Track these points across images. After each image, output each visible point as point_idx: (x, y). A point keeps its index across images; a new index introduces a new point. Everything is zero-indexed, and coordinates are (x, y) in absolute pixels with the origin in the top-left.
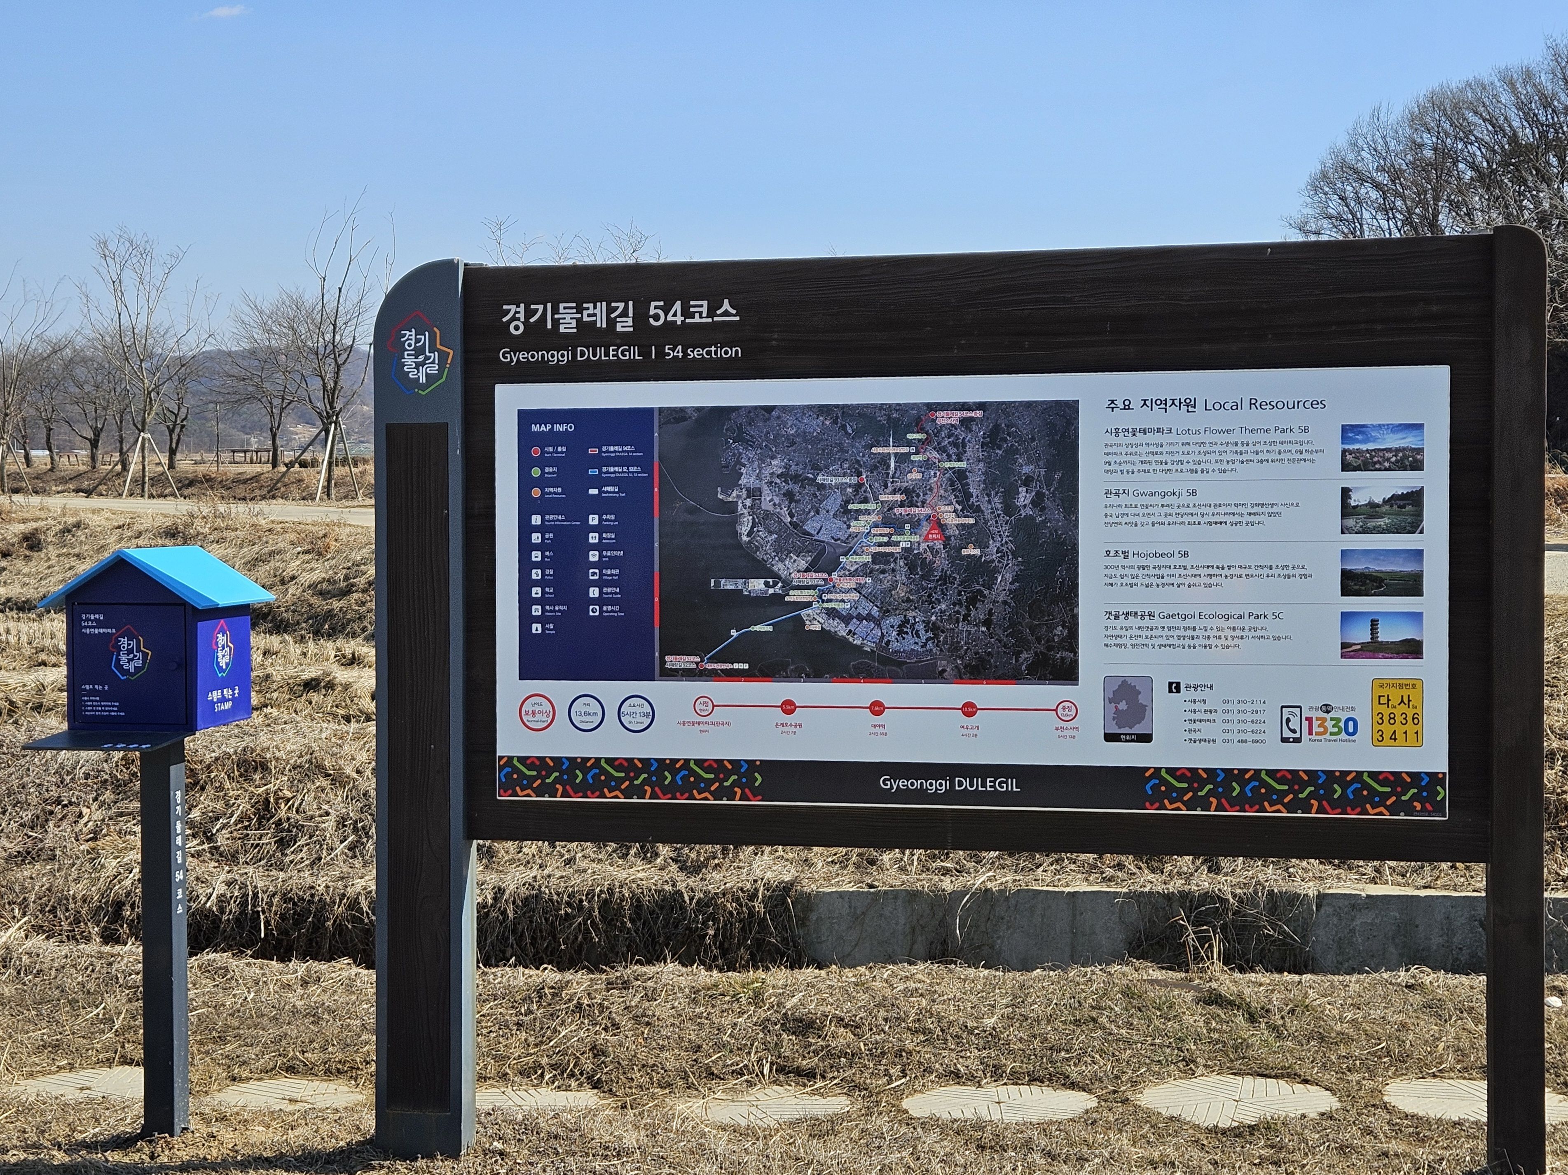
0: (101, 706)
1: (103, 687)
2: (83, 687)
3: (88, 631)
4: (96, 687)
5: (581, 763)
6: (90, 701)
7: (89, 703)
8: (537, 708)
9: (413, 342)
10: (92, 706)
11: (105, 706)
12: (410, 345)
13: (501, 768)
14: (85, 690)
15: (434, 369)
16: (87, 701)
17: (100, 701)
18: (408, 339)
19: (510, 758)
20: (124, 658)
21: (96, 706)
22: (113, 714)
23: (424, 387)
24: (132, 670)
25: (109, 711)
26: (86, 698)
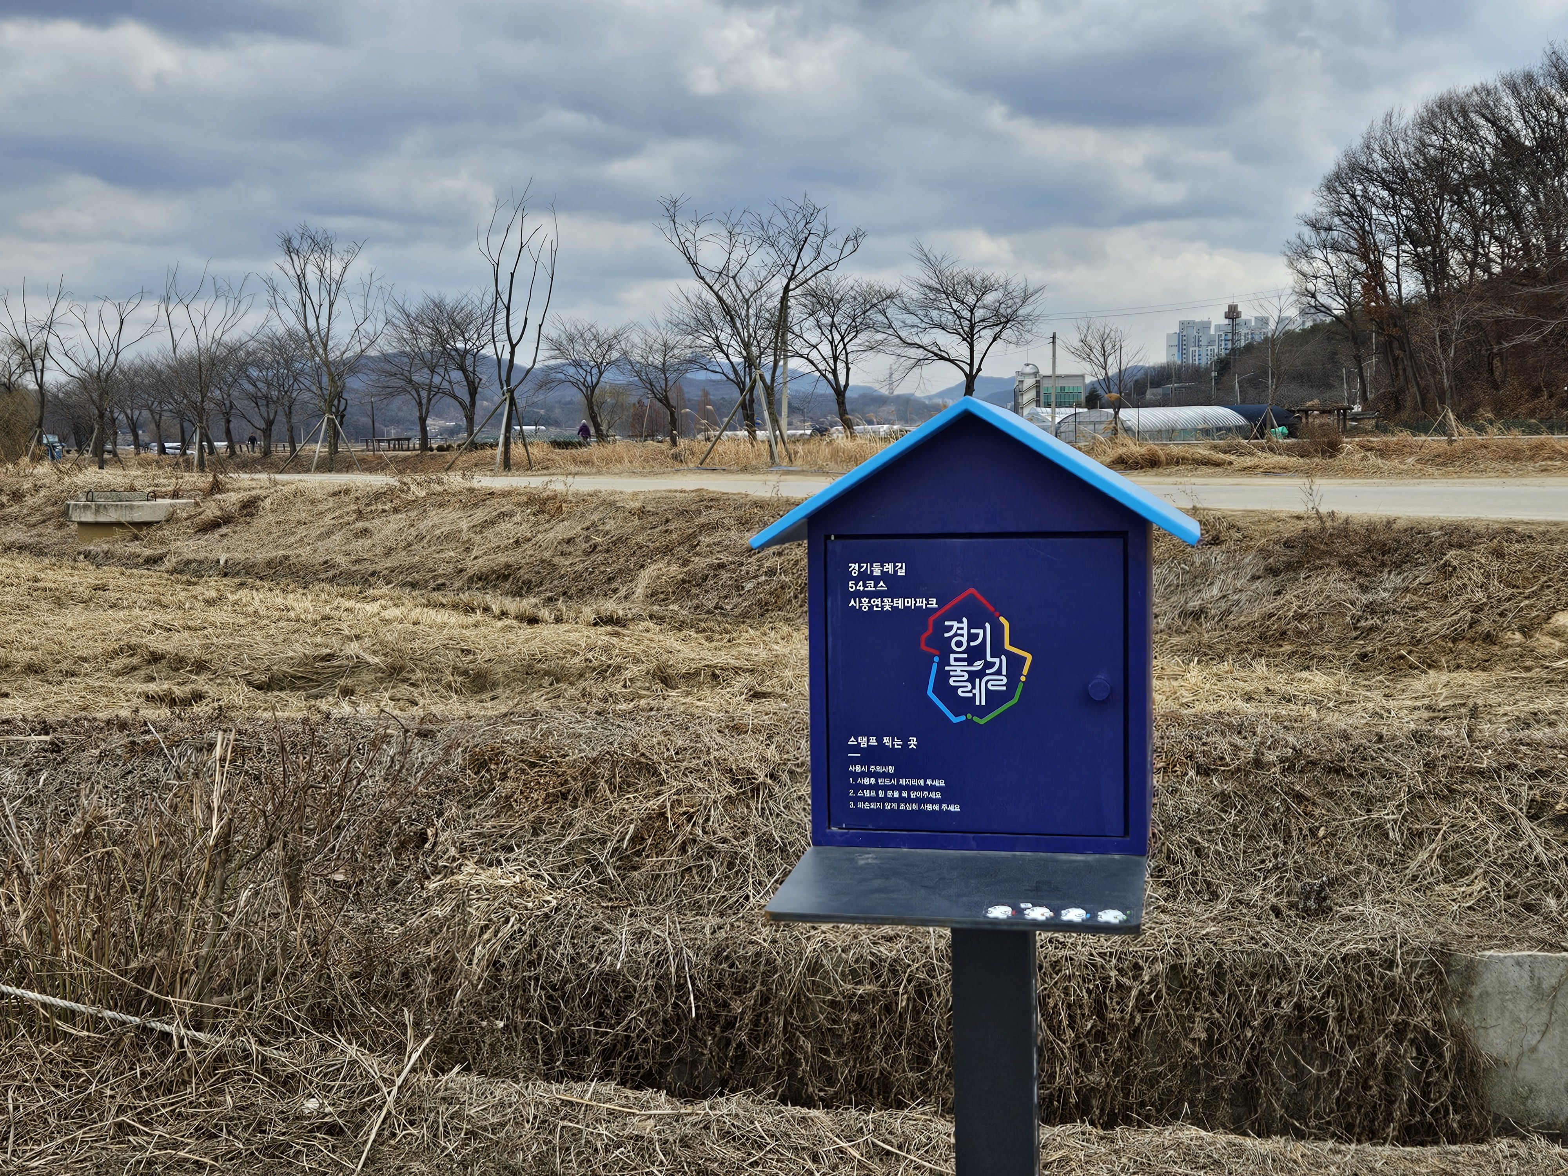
0: (900, 788)
1: (905, 741)
2: (852, 741)
3: (865, 603)
4: (887, 740)
6: (870, 775)
7: (866, 781)
10: (876, 787)
11: (909, 788)
14: (857, 748)
16: (863, 775)
17: (897, 775)
20: (958, 671)
21: (886, 788)
22: (929, 807)
24: (981, 700)
25: (920, 801)
26: (858, 769)
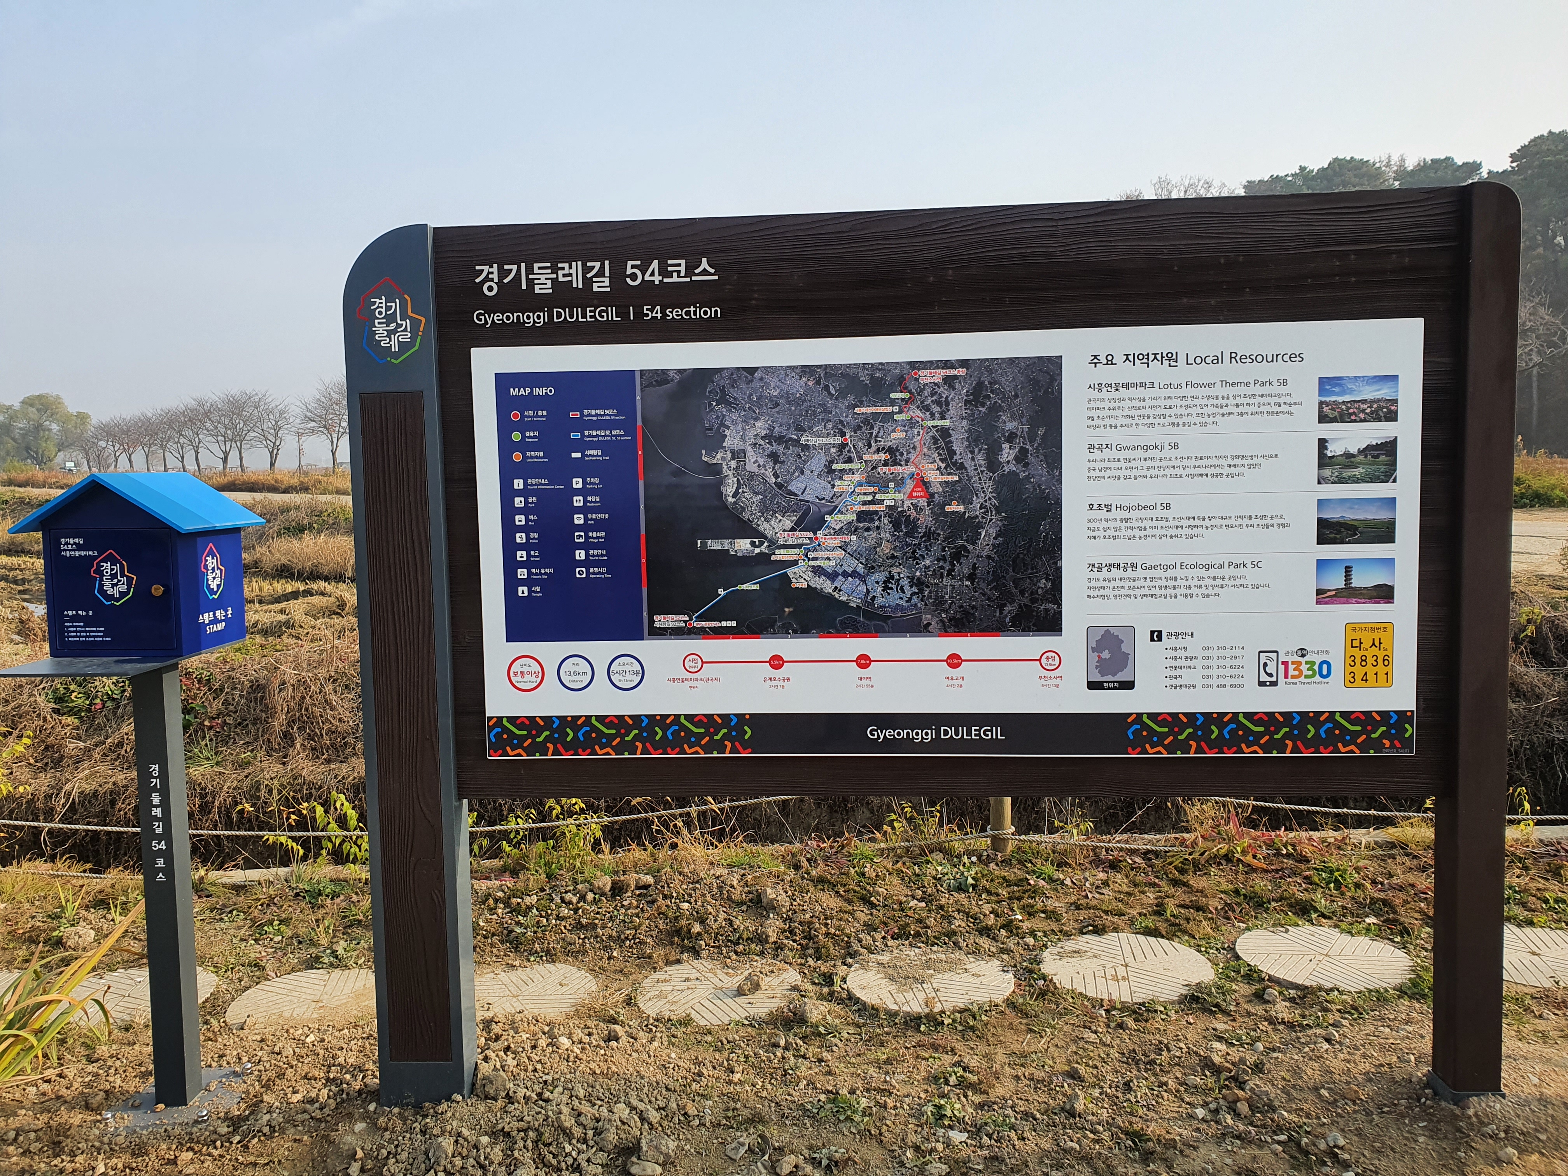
0: (86, 632)
1: (87, 612)
2: (66, 613)
3: (68, 554)
4: (80, 612)
5: (572, 722)
6: (73, 626)
8: (525, 669)
9: (383, 310)
10: (76, 632)
11: (90, 631)
12: (381, 313)
13: (491, 729)
14: (68, 616)
15: (406, 337)
16: (71, 627)
17: (84, 627)
18: (378, 307)
19: (500, 719)
20: (107, 584)
21: (80, 632)
22: (98, 639)
23: (396, 355)
24: (117, 595)
25: (94, 637)
26: (68, 624)
